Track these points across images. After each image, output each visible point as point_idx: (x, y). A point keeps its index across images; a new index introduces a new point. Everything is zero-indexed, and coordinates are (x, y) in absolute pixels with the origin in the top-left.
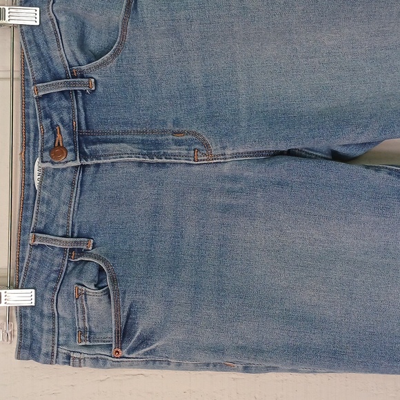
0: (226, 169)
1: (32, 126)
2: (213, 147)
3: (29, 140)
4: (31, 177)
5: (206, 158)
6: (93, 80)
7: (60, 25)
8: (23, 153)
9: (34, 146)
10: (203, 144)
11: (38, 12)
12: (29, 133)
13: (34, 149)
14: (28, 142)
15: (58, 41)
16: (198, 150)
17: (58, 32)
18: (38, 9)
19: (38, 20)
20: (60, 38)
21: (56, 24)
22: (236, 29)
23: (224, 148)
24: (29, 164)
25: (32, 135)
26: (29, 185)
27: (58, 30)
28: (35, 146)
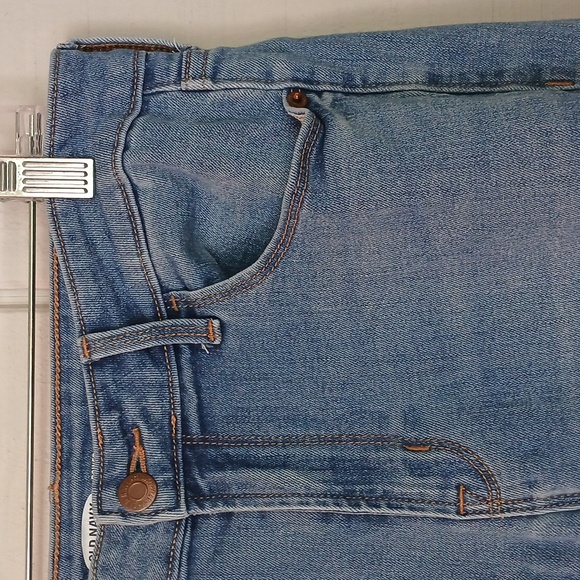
0: (535, 533)
1: (76, 423)
2: (503, 482)
3: (70, 453)
4: (75, 540)
5: (485, 507)
6: (216, 323)
7: (141, 198)
8: (56, 486)
9: (81, 468)
10: (478, 475)
11: (90, 170)
12: (70, 438)
13: (82, 474)
14: (68, 460)
15: (136, 234)
16: (467, 488)
17: (137, 214)
18: (90, 162)
19: (90, 187)
20: (140, 227)
21: (131, 194)
22: (560, 208)
23: (531, 485)
24: (70, 510)
25: (77, 443)
26: (70, 558)
27: (135, 209)
28: (84, 468)
